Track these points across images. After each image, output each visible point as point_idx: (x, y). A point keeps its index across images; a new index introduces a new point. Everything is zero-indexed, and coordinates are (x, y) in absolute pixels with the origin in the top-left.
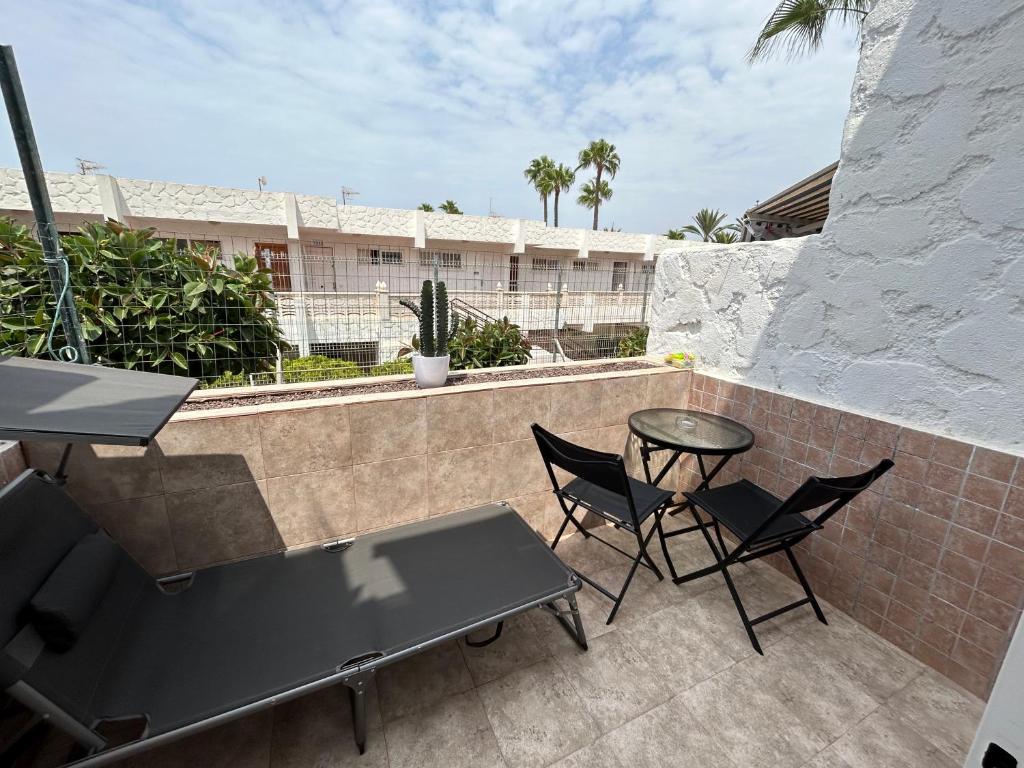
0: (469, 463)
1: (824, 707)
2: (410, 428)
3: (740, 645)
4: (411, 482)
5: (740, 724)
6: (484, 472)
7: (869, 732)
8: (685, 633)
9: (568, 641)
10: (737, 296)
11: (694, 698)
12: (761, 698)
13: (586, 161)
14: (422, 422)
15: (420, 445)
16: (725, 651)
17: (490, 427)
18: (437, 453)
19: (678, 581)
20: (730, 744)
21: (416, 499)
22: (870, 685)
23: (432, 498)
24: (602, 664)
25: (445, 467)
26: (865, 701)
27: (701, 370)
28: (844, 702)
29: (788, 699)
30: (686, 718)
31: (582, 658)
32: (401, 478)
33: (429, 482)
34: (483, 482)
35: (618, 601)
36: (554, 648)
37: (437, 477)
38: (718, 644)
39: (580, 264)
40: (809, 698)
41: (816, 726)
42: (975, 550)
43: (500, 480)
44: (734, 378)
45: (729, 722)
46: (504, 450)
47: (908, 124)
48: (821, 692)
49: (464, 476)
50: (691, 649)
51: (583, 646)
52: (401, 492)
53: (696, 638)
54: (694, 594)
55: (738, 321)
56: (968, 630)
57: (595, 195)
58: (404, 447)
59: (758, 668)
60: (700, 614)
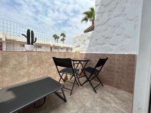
0: (39, 68)
1: (107, 98)
2: (23, 59)
3: (93, 93)
4: (22, 72)
5: (97, 106)
6: (42, 70)
7: (115, 100)
8: (84, 93)
9: (62, 101)
10: (85, 41)
11: (88, 104)
12: (99, 100)
13: (61, 35)
14: (26, 57)
15: (25, 63)
16: (91, 94)
17: (44, 59)
18: (30, 65)
19: (81, 85)
20: (96, 110)
21: (24, 76)
22: (112, 93)
23: (28, 76)
24: (70, 103)
25: (32, 69)
26: (112, 96)
27: (81, 52)
28: (110, 97)
29: (102, 99)
30: (87, 108)
31: (66, 103)
32: (19, 71)
33: (28, 72)
34: (42, 72)
35: (72, 90)
36: (59, 104)
37: (30, 71)
38: (90, 93)
39: (61, 48)
40: (105, 98)
41: (108, 102)
42: (119, 68)
43: (46, 71)
44: (85, 52)
45: (95, 106)
46: (47, 65)
47: (102, 15)
48: (106, 96)
49: (38, 71)
50: (86, 96)
51: (65, 101)
52: (19, 75)
53: (86, 93)
54: (85, 87)
55: (85, 44)
56: (121, 81)
57: (63, 40)
58: (20, 63)
59: (97, 95)
60: (86, 89)
